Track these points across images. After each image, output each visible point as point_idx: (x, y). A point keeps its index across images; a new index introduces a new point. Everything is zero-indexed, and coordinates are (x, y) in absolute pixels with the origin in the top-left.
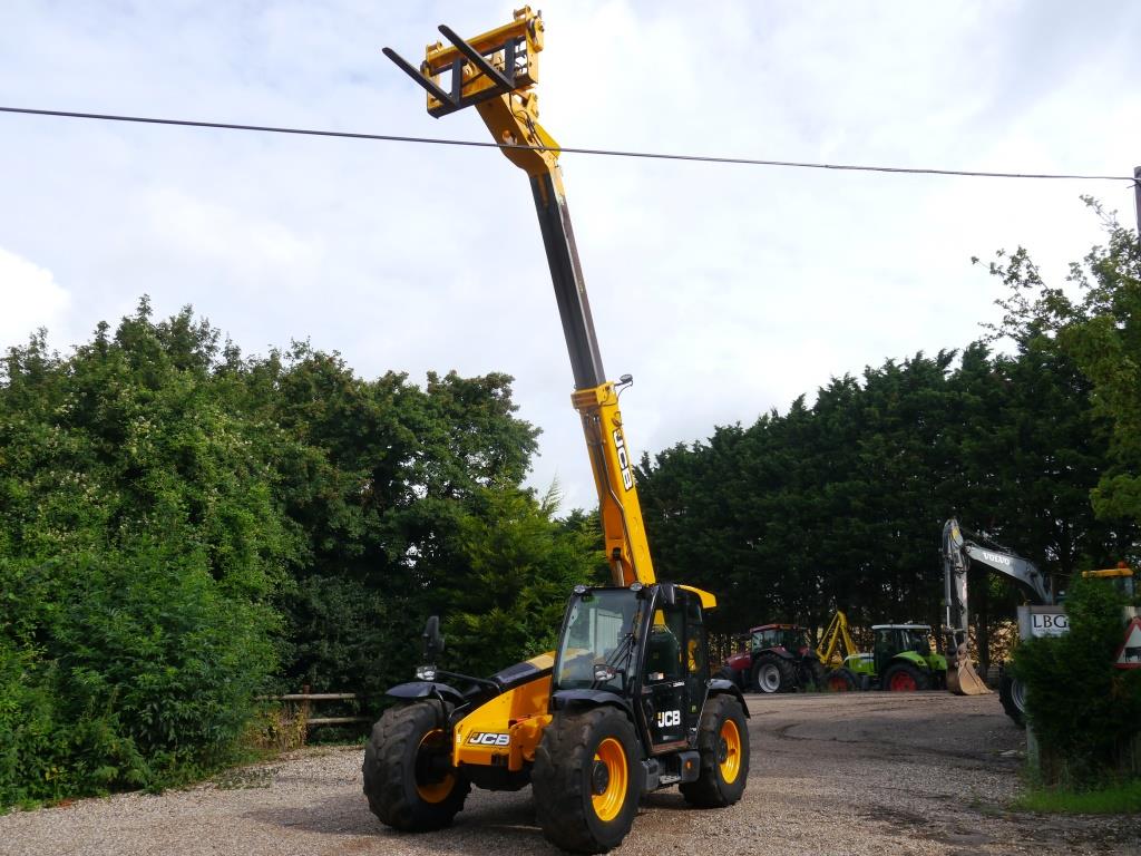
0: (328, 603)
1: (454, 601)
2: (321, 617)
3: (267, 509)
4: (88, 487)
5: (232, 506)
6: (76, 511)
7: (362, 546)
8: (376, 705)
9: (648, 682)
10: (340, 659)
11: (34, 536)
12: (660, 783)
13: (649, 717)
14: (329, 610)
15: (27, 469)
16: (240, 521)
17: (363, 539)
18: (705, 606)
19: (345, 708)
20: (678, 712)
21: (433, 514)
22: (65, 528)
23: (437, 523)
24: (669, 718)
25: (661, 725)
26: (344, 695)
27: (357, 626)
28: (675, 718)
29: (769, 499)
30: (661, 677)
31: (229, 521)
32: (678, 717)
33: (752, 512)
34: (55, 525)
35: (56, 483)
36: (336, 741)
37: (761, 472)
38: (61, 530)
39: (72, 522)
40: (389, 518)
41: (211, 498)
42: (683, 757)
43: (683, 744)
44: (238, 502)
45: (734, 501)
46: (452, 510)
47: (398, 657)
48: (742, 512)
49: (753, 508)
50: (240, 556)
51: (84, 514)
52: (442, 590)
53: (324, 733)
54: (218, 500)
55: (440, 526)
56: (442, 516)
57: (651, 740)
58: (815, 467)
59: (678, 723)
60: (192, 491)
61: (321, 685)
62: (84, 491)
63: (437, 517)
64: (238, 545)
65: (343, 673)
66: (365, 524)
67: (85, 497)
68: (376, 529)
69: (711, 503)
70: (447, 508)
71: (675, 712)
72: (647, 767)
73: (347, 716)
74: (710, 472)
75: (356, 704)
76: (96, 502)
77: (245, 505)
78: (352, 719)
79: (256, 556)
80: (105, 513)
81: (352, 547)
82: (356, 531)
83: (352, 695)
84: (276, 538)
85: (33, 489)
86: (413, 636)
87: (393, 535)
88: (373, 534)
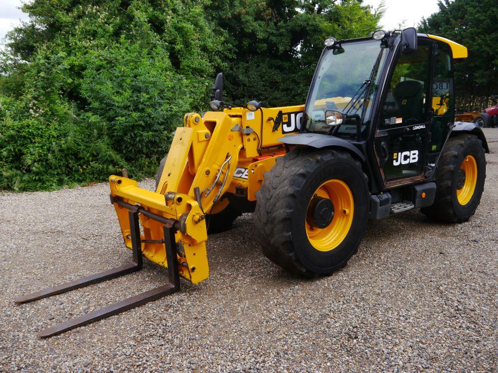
2: (245, 85)
3: (202, 21)
4: (101, 14)
5: (181, 21)
6: (96, 29)
9: (383, 126)
11: (76, 44)
12: (392, 212)
13: (382, 158)
15: (68, 6)
16: (185, 30)
17: (266, 40)
18: (455, 56)
20: (416, 152)
21: (305, 23)
22: (92, 38)
23: (308, 29)
24: (406, 157)
25: (395, 164)
28: (412, 157)
30: (399, 121)
31: (179, 30)
32: (416, 156)
34: (86, 37)
35: (84, 13)
38: (90, 40)
39: (94, 34)
40: (281, 27)
41: (168, 17)
42: (419, 188)
43: (419, 178)
44: (184, 18)
46: (317, 20)
50: (188, 51)
51: (100, 30)
54: (172, 18)
56: (310, 23)
57: (383, 177)
59: (416, 160)
60: (157, 13)
62: (99, 17)
63: (308, 24)
64: (187, 44)
66: (267, 31)
67: (99, 20)
68: (272, 34)
70: (314, 19)
71: (412, 152)
72: (378, 200)
76: (106, 23)
77: (188, 20)
80: (110, 28)
81: (260, 45)
82: (261, 35)
84: (210, 40)
85: (73, 17)
86: (296, 95)
87: (282, 37)
88: (271, 38)
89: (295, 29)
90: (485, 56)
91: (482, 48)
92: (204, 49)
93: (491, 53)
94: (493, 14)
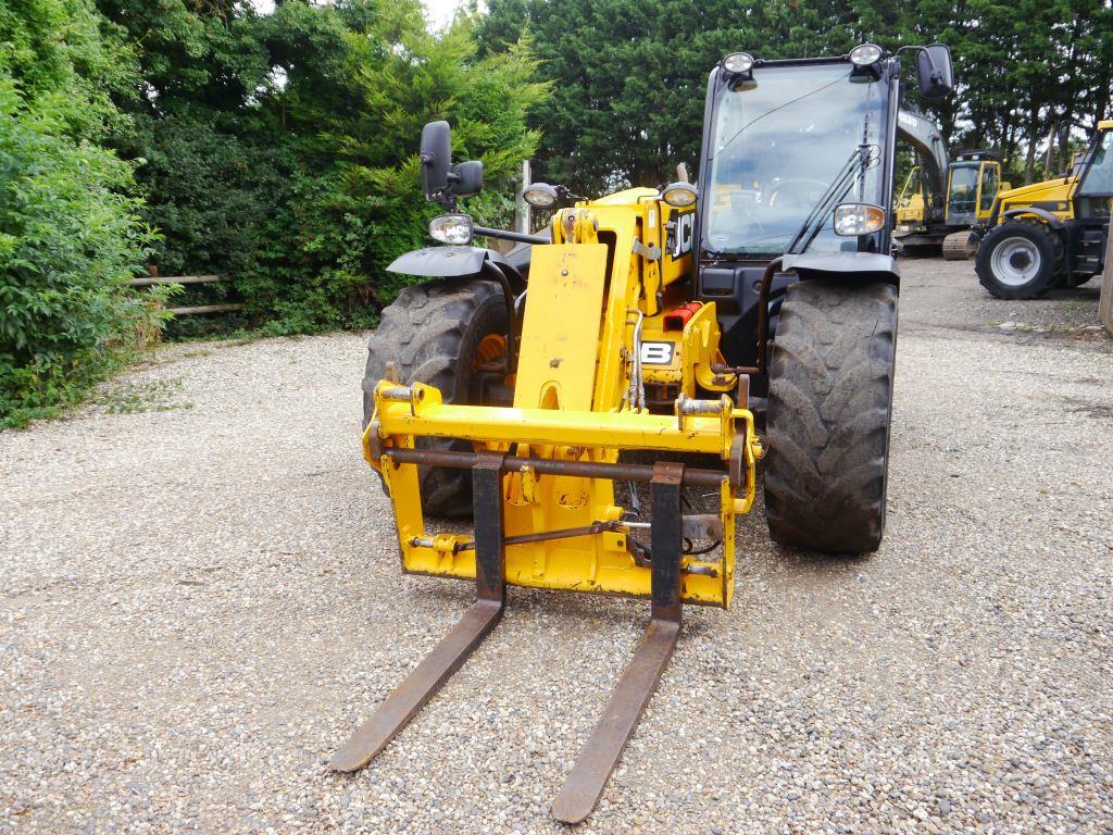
0: (167, 153)
1: (344, 151)
7: (206, 72)
8: (248, 288)
10: (196, 230)
14: (171, 163)
17: (208, 60)
19: (209, 294)
26: (204, 278)
27: (211, 186)
29: (627, 49)
33: (607, 66)
36: (201, 336)
37: (619, 18)
45: (586, 52)
47: (271, 226)
48: (594, 66)
49: (608, 62)
50: (47, 68)
52: (326, 136)
53: (185, 326)
55: (320, 43)
58: (682, 11)
61: (173, 264)
63: (314, 30)
65: (202, 247)
66: (207, 39)
68: (223, 47)
69: (557, 56)
73: (211, 304)
74: (554, 18)
75: (222, 289)
78: (217, 308)
79: (70, 69)
81: (193, 72)
82: (197, 50)
83: (214, 278)
87: (249, 57)
88: (219, 55)
89: (279, 37)
90: (561, 127)
91: (556, 110)
92: (82, 68)
93: (574, 122)
94: (569, 47)
